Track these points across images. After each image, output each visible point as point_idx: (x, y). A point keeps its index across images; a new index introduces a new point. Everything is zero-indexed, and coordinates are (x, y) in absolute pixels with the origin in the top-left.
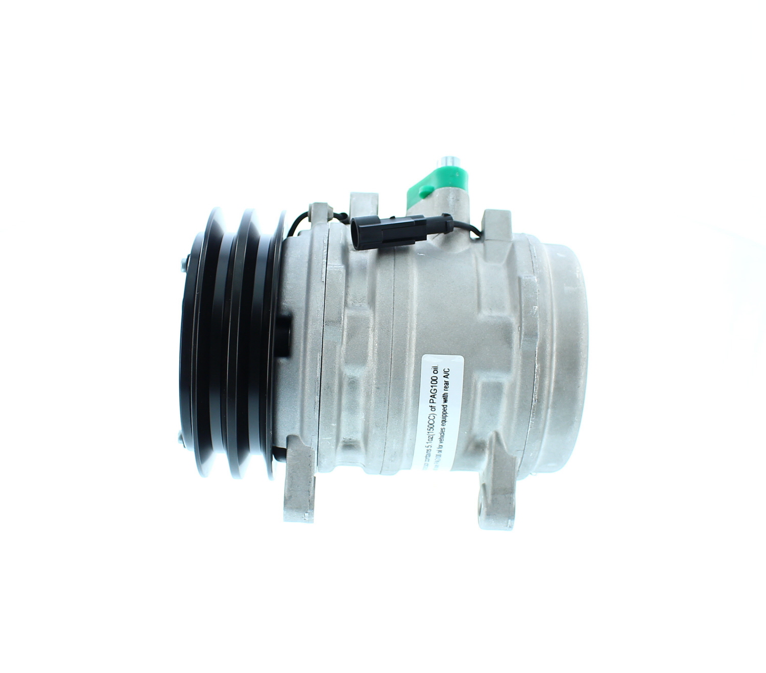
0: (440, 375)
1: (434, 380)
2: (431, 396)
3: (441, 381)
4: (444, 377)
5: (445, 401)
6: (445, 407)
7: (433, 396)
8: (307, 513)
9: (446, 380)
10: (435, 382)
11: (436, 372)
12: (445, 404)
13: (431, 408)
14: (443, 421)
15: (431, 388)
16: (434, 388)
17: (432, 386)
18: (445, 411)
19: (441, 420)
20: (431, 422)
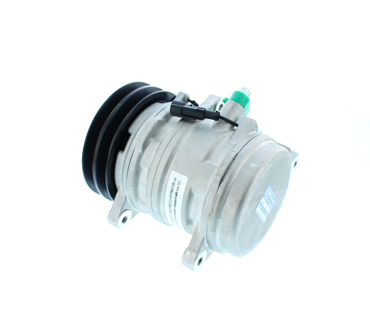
0: (177, 183)
1: (173, 184)
2: (171, 191)
3: (176, 185)
4: (178, 184)
5: (176, 196)
6: (176, 199)
7: (172, 191)
8: (115, 222)
9: (179, 186)
10: (174, 185)
11: (175, 180)
12: (176, 197)
13: (170, 197)
14: (175, 205)
15: (172, 187)
16: (173, 187)
17: (172, 186)
18: (176, 200)
19: (174, 204)
20: (170, 204)
